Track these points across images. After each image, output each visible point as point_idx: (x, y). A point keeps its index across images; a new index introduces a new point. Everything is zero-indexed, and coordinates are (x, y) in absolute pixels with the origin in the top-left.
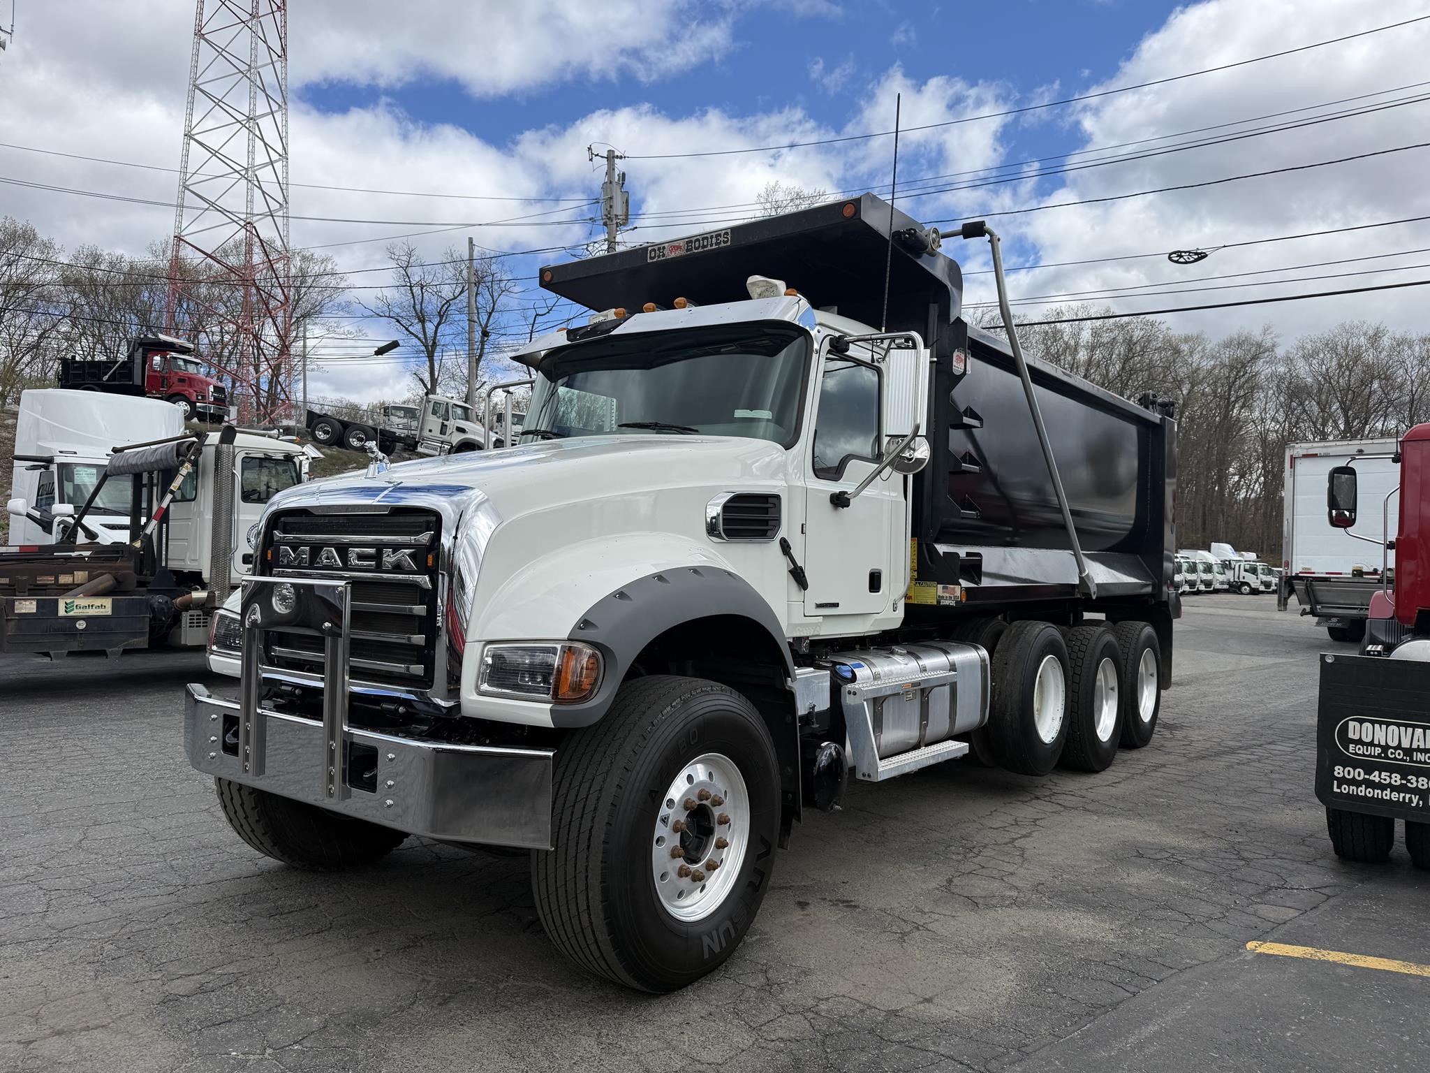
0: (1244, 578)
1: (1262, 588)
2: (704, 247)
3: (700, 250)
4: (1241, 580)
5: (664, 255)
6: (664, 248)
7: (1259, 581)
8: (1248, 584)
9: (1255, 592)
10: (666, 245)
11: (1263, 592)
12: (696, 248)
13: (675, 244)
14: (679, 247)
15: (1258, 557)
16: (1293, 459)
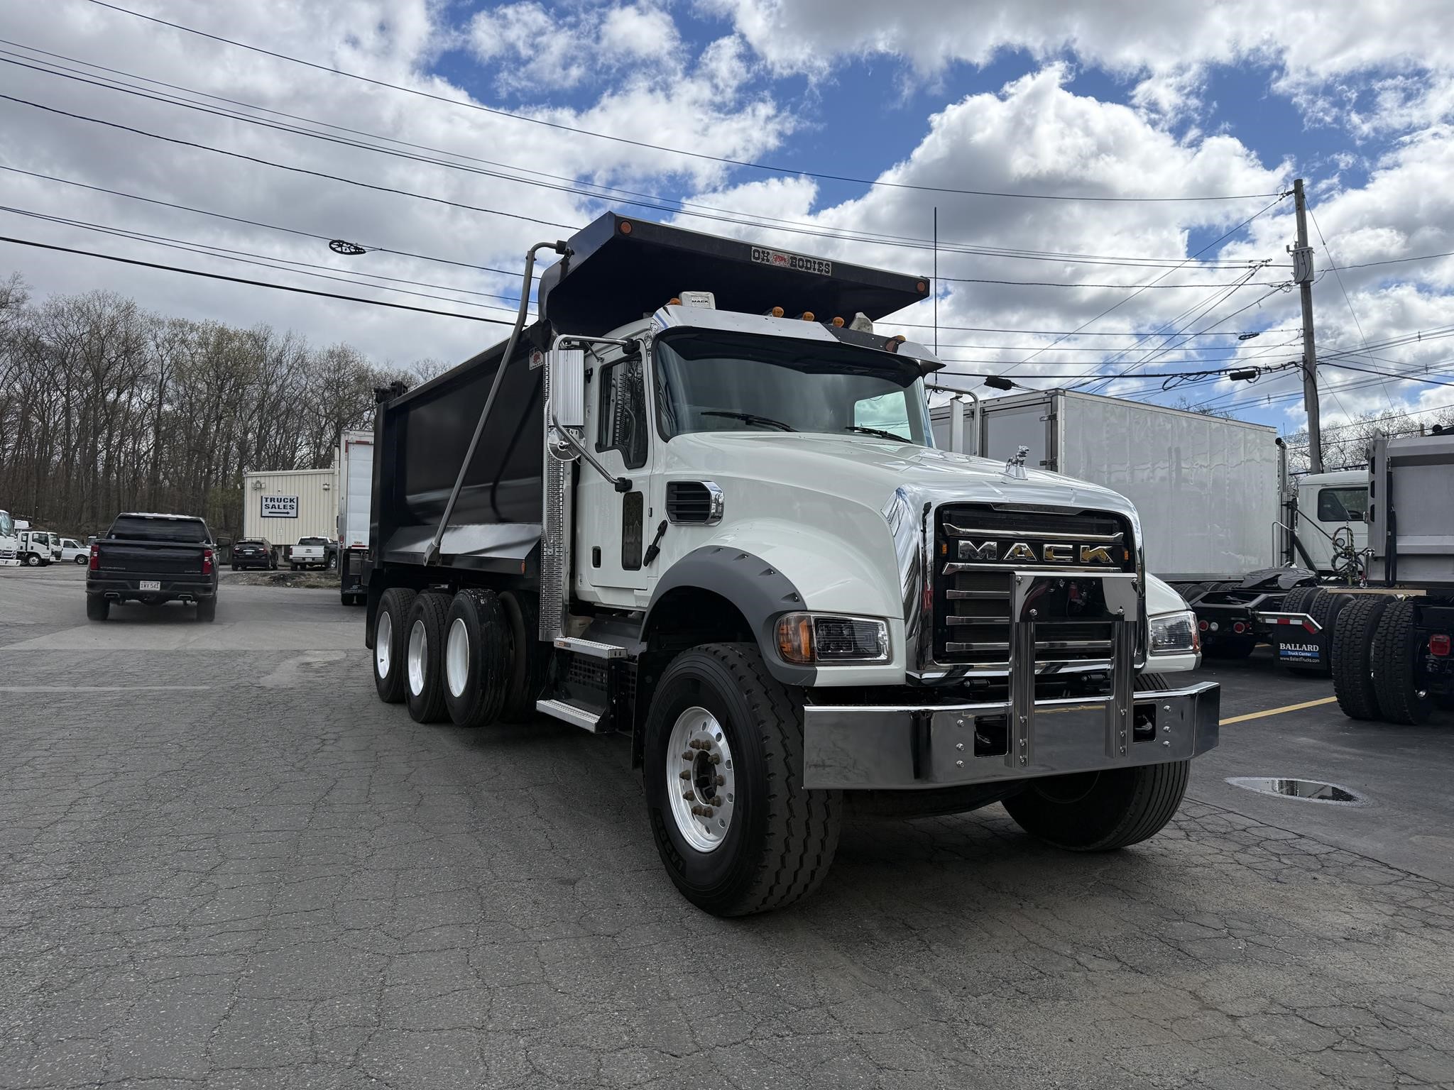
0: (32, 548)
1: (53, 559)
2: (807, 268)
3: (803, 269)
4: (29, 550)
5: (768, 260)
6: (768, 253)
7: (50, 552)
8: (37, 555)
9: (44, 563)
10: (771, 252)
11: (51, 563)
12: (800, 267)
13: (780, 254)
14: (783, 259)
15: (30, 525)
16: (347, 443)
